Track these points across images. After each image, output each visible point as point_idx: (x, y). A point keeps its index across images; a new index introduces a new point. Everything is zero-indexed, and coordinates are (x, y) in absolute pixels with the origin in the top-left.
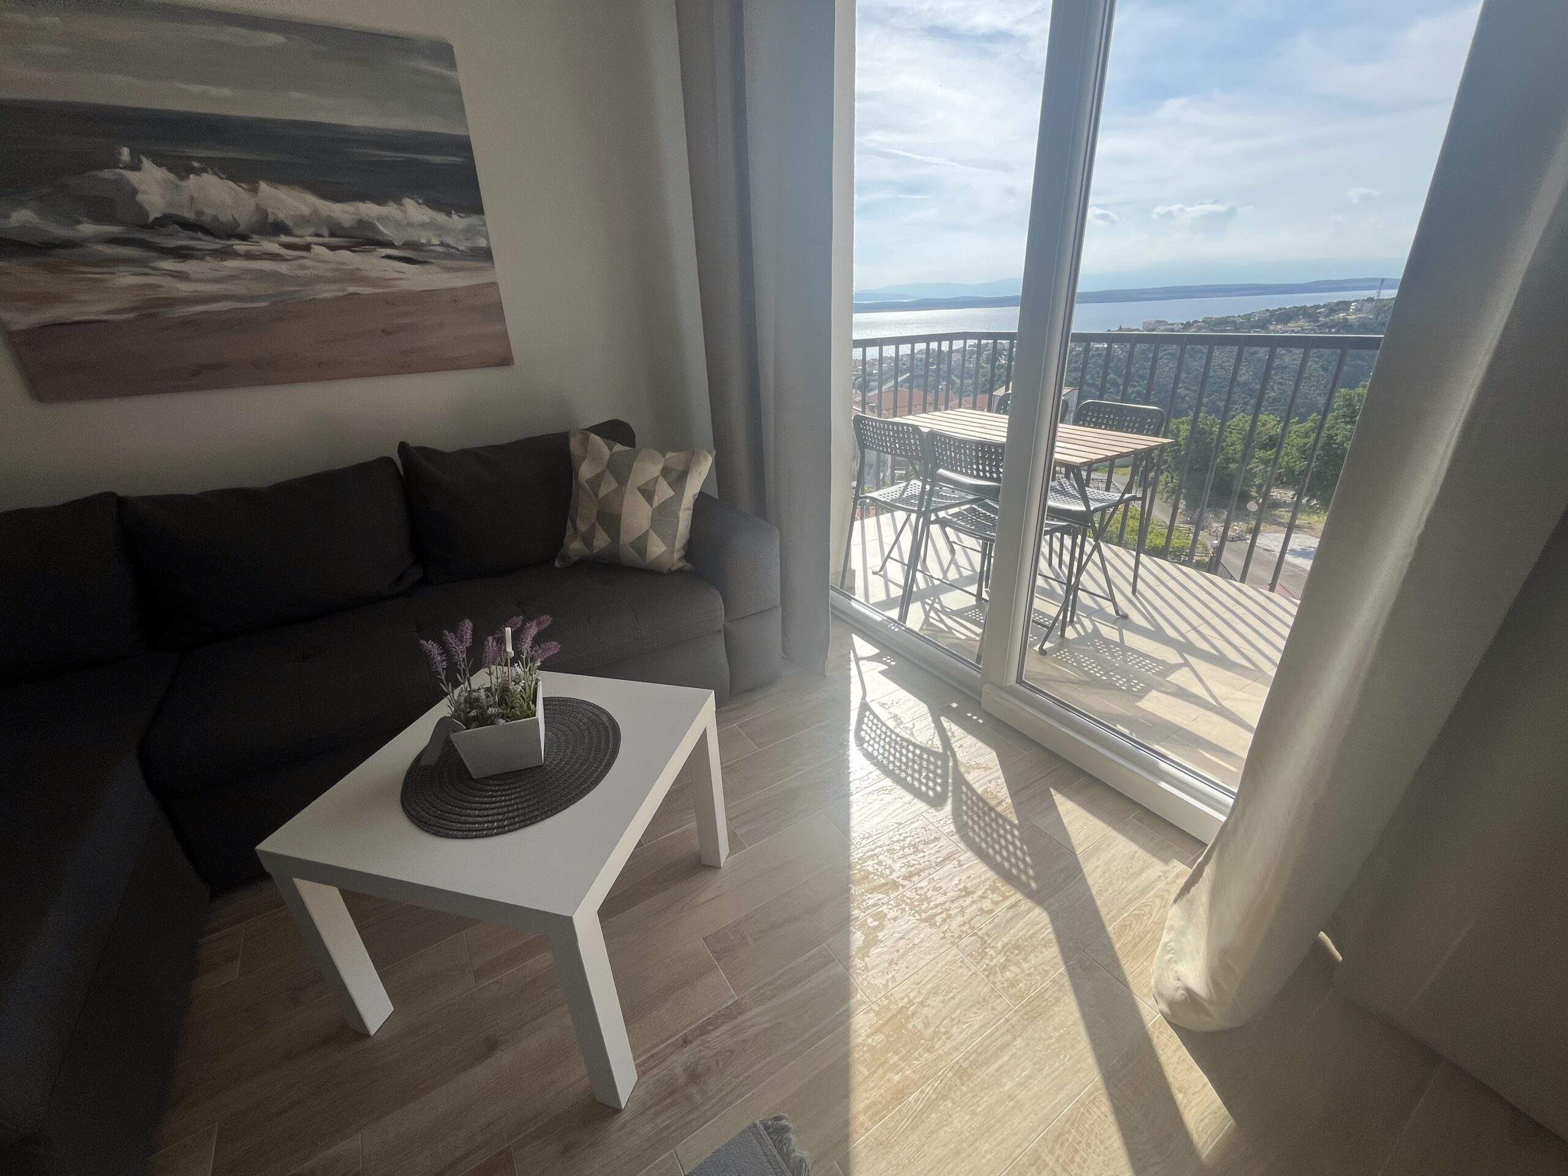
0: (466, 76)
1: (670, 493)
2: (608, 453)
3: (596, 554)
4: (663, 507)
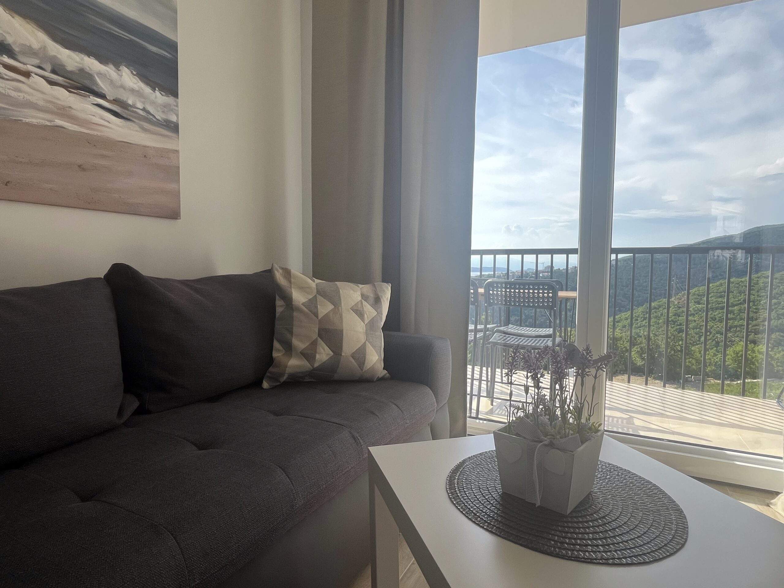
1: (374, 313)
2: (313, 283)
3: (314, 369)
4: (371, 325)
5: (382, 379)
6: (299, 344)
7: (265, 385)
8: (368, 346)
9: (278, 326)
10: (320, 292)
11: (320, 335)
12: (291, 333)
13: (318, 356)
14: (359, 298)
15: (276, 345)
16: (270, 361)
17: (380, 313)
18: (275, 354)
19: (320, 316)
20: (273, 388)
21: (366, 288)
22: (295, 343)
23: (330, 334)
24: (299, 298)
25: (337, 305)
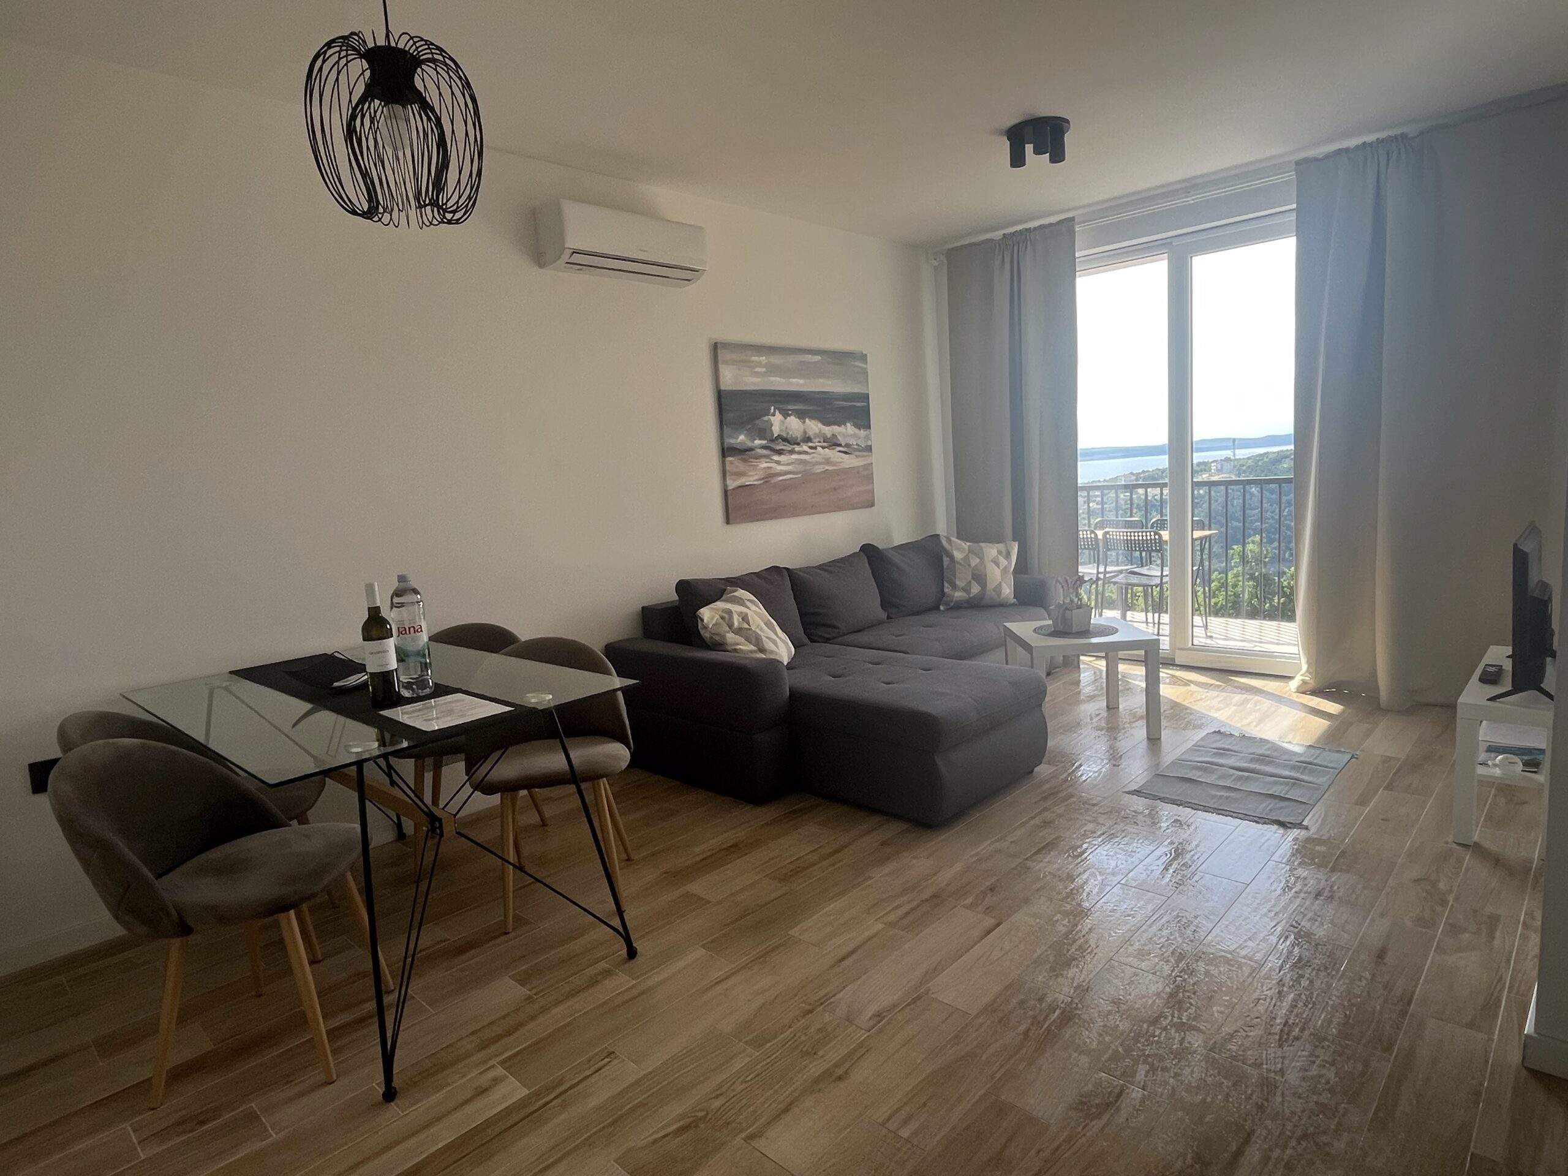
0: (872, 367)
1: (1006, 563)
2: (966, 545)
3: (971, 598)
4: (1005, 571)
5: (1014, 605)
6: (960, 583)
7: (942, 608)
8: (1003, 584)
9: (947, 574)
10: (970, 551)
11: (973, 578)
12: (955, 576)
13: (972, 590)
14: (996, 554)
15: (946, 585)
16: (943, 594)
17: (1010, 563)
18: (946, 590)
19: (972, 566)
20: (947, 610)
21: (1001, 546)
22: (958, 583)
23: (979, 577)
24: (958, 555)
25: (982, 558)
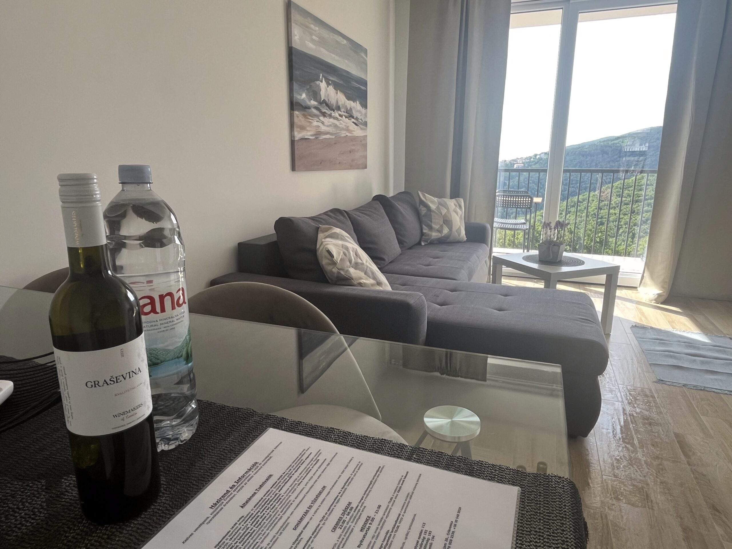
0: (369, 61)
1: (460, 212)
2: (435, 200)
3: (442, 237)
4: (460, 218)
5: (465, 242)
6: (436, 227)
7: (423, 244)
8: (461, 227)
9: (425, 219)
10: (440, 204)
11: (444, 223)
12: (431, 222)
13: (444, 231)
14: (454, 206)
15: (425, 227)
16: (423, 234)
17: (462, 212)
18: (424, 231)
19: (443, 214)
20: (425, 245)
21: (455, 201)
22: (434, 226)
23: (448, 222)
24: (433, 207)
25: (448, 209)
